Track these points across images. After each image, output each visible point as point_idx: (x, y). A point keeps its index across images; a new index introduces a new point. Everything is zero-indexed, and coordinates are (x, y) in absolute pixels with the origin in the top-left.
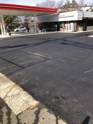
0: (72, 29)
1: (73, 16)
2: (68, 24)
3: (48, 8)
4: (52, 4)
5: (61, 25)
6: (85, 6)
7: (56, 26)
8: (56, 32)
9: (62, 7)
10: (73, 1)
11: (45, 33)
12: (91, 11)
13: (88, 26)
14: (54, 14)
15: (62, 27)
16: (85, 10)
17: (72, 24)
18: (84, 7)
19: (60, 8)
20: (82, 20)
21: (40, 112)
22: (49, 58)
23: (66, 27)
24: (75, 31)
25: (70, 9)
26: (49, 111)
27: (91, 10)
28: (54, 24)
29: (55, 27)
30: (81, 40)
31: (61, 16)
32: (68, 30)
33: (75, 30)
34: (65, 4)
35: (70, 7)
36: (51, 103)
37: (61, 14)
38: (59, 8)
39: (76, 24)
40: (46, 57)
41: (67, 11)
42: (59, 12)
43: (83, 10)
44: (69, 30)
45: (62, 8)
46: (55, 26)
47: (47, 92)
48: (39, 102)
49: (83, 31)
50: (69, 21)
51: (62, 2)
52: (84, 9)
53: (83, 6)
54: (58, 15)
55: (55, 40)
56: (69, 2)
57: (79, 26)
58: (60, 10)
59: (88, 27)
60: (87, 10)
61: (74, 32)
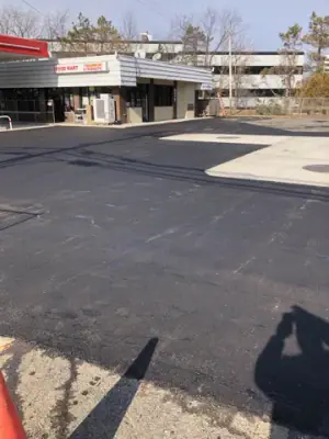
0: (107, 116)
1: (107, 72)
2: (94, 99)
3: (12, 35)
4: (24, 23)
5: (67, 103)
6: (140, 39)
7: (50, 104)
8: (51, 125)
9: (66, 36)
10: (102, 21)
11: (11, 129)
12: (161, 59)
13: (157, 105)
14: (37, 61)
15: (72, 108)
16: (143, 55)
17: (105, 97)
18: (139, 42)
19: (59, 40)
20: (135, 85)
21: (19, 363)
22: (37, 212)
23: (88, 109)
24: (119, 123)
25: (94, 47)
26: (48, 354)
27: (159, 56)
28: (43, 95)
29: (48, 108)
30: (138, 151)
31: (64, 68)
32: (93, 118)
33: (119, 119)
34: (75, 28)
35: (93, 41)
36: (53, 331)
37: (63, 62)
38: (55, 38)
39: (117, 97)
40: (23, 209)
41: (83, 50)
42: (53, 53)
43: (136, 55)
44: (97, 119)
45: (65, 40)
46: (47, 102)
47: (38, 309)
48: (13, 339)
49: (144, 120)
50: (96, 87)
51: (63, 20)
52: (140, 52)
53: (135, 39)
54: (53, 64)
55: (51, 153)
56: (86, 20)
57: (128, 104)
58: (57, 47)
59: (158, 110)
60: (150, 56)
61: (115, 123)
